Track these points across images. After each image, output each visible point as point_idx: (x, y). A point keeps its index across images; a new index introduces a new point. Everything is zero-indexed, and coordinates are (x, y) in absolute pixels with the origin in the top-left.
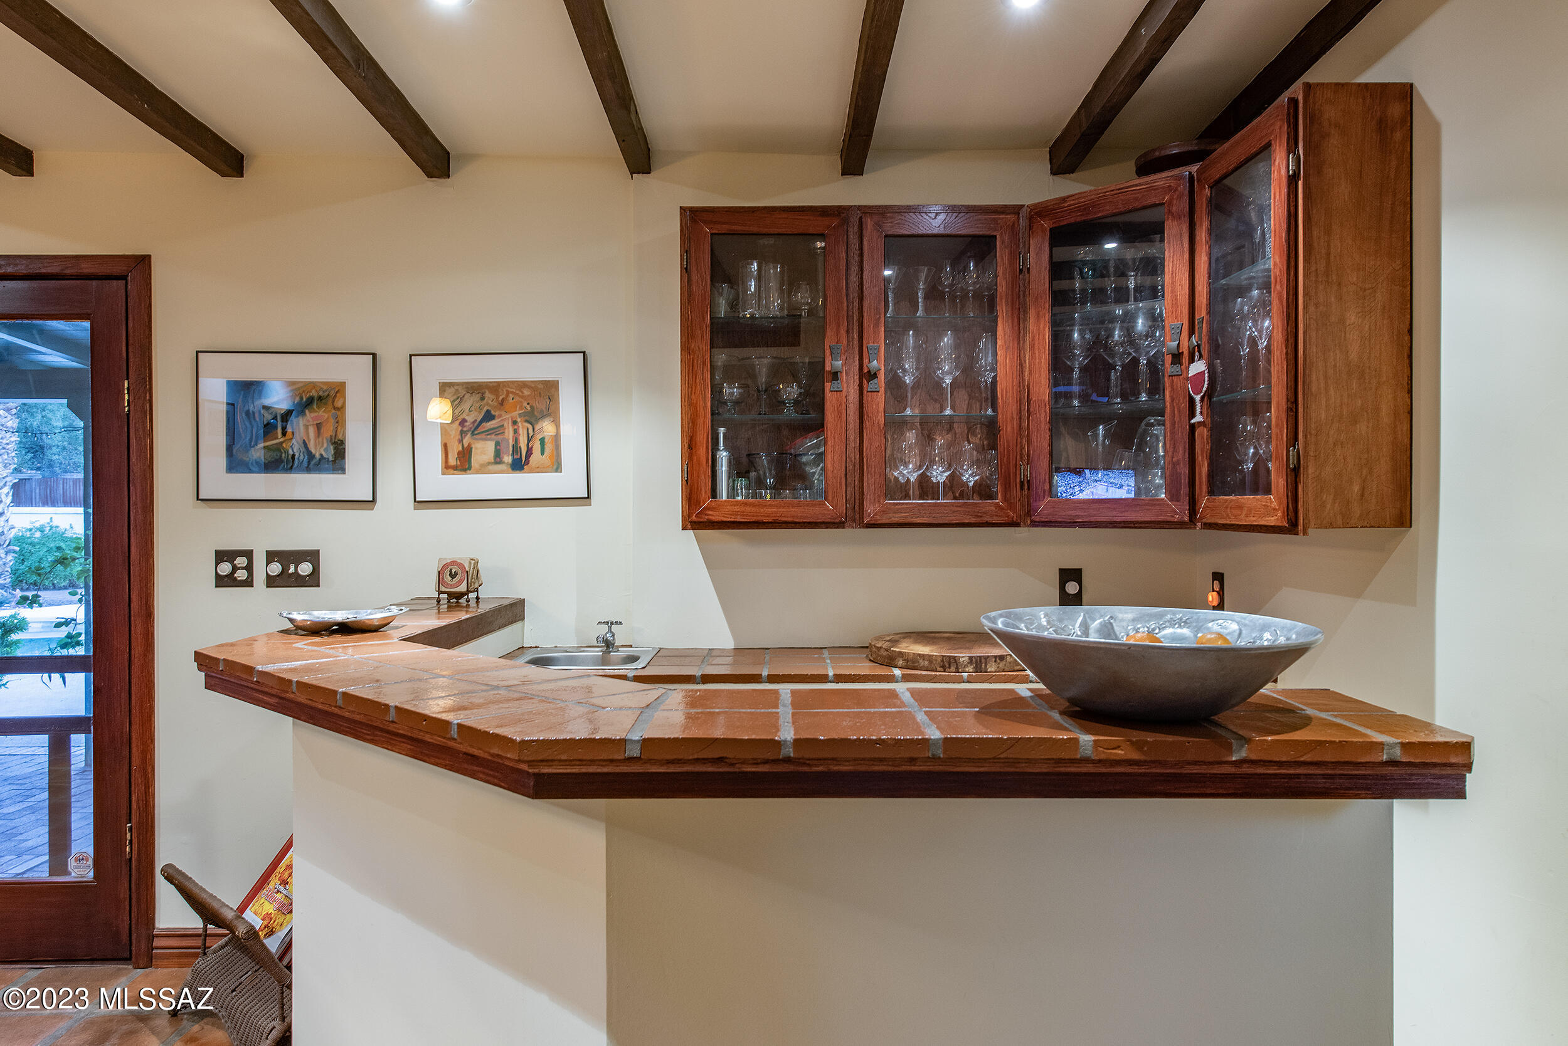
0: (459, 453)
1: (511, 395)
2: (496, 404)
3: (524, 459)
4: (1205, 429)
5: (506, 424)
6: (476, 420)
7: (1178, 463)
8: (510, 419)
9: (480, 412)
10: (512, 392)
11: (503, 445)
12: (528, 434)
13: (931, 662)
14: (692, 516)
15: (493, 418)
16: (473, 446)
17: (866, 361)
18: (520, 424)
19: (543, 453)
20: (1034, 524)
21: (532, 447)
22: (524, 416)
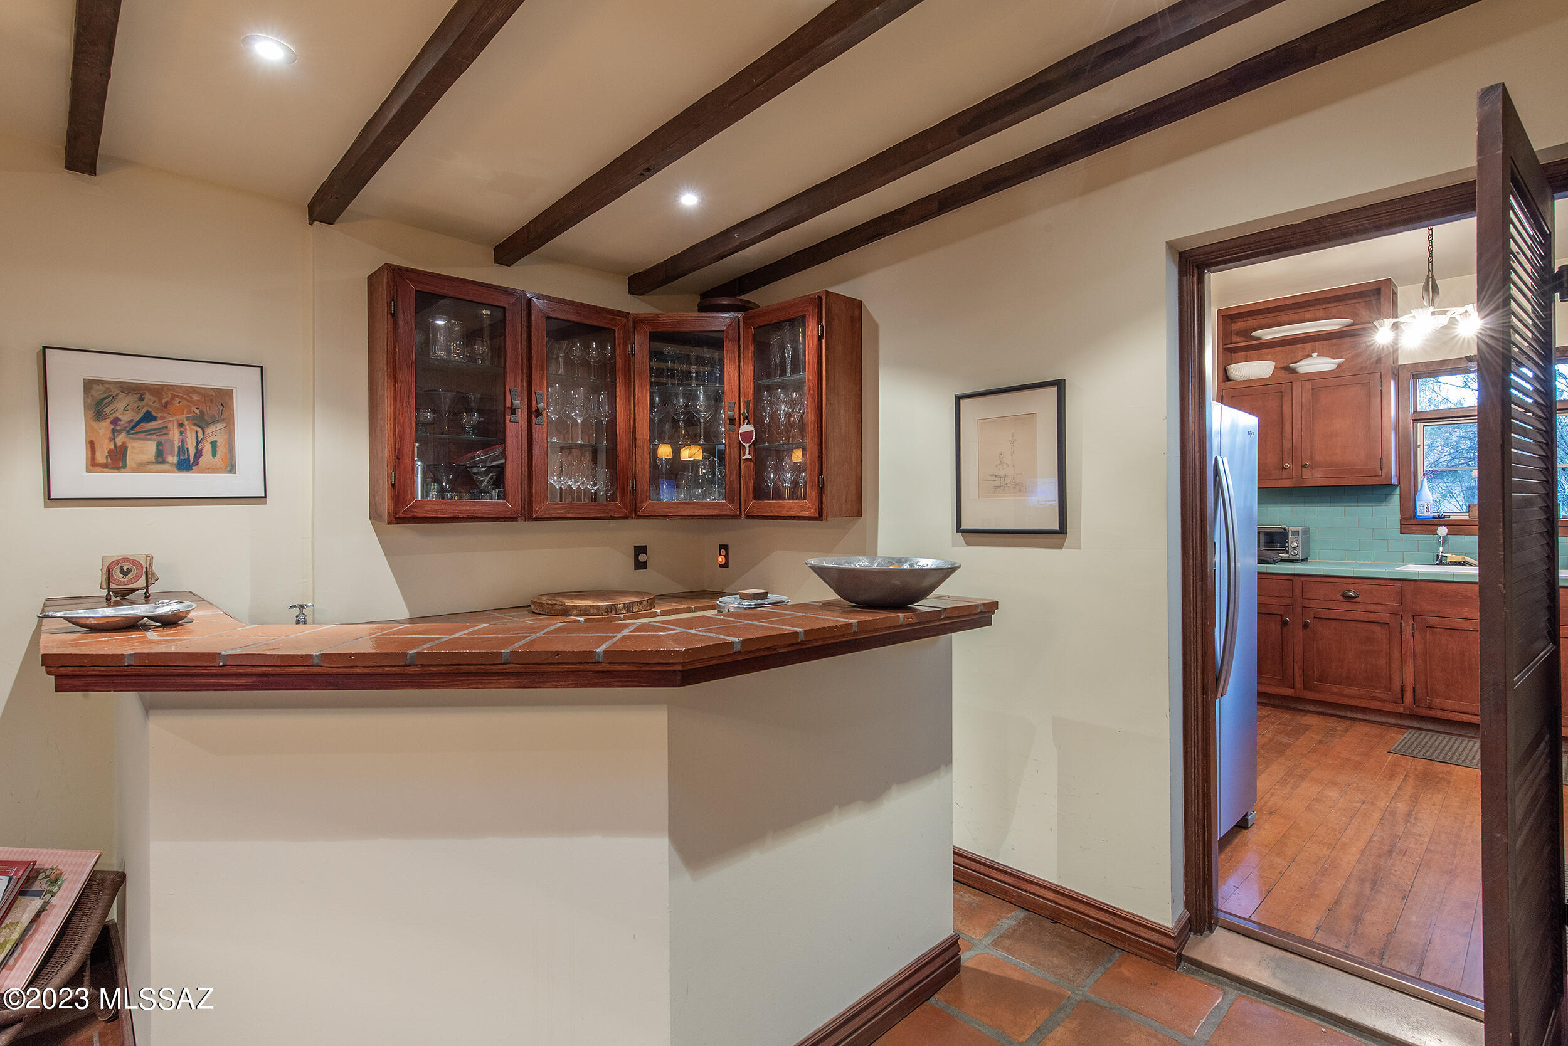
0: (110, 452)
1: (177, 399)
2: (158, 406)
3: (192, 460)
4: (752, 463)
5: (170, 426)
6: (133, 420)
7: (733, 481)
8: (176, 422)
9: (138, 413)
10: (178, 396)
11: (167, 447)
12: (197, 437)
13: (598, 609)
14: (399, 512)
15: (155, 419)
16: (129, 445)
17: (534, 403)
18: (187, 427)
19: (214, 454)
20: (638, 517)
21: (202, 449)
22: (192, 420)
